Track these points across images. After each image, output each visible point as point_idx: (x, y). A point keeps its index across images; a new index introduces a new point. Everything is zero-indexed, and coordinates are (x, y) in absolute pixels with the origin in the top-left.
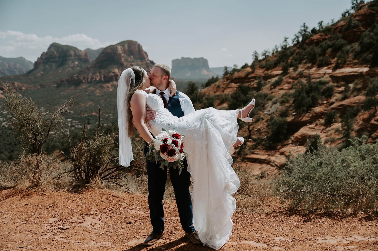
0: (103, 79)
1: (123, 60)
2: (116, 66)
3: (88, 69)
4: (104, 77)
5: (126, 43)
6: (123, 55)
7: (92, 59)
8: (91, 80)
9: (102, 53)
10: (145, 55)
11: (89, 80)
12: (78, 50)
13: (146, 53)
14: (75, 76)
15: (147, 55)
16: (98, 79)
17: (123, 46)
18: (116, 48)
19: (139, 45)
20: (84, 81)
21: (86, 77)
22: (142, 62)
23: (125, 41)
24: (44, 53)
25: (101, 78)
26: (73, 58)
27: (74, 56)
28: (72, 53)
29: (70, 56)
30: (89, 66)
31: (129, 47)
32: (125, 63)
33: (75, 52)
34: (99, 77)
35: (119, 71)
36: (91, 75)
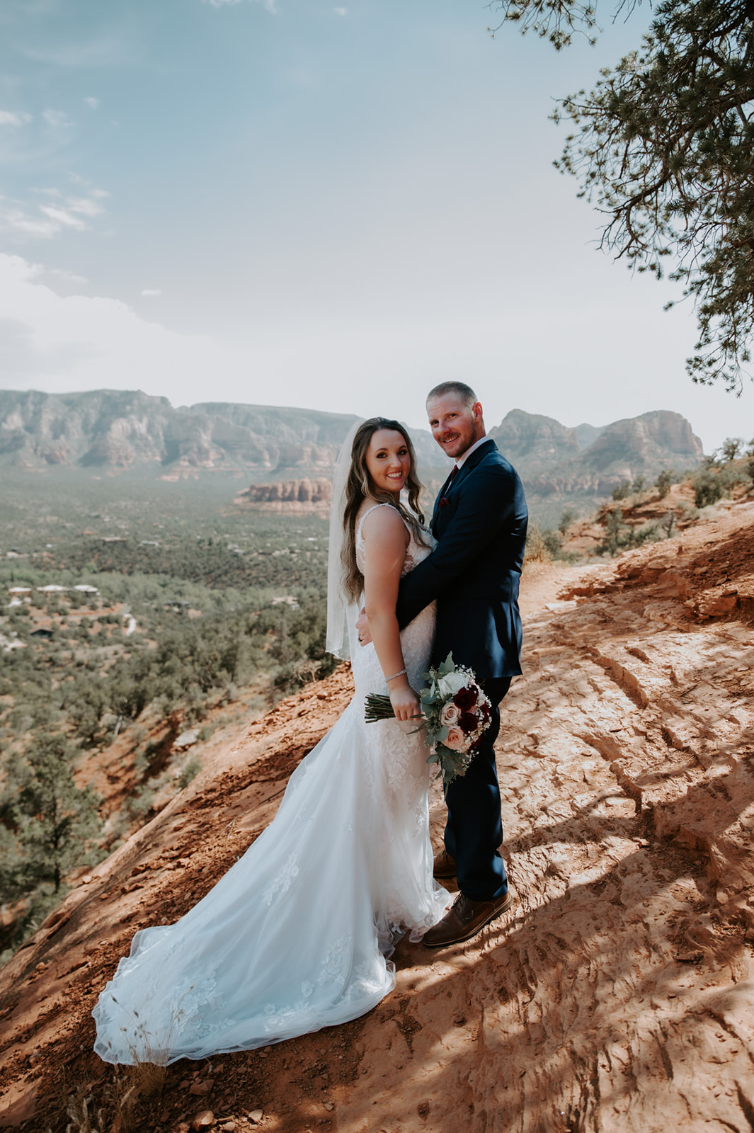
0: (596, 487)
1: (644, 451)
2: (628, 463)
3: (570, 464)
4: (599, 485)
5: (657, 416)
6: (645, 441)
7: (584, 446)
8: (573, 487)
9: (605, 434)
10: (695, 443)
11: (569, 488)
12: (559, 425)
13: (698, 440)
14: (543, 476)
15: (700, 445)
16: (586, 487)
17: (650, 421)
18: (634, 424)
19: (685, 421)
20: (557, 488)
21: (564, 481)
22: (686, 457)
23: (655, 412)
24: (495, 427)
25: (593, 484)
26: (547, 440)
27: (549, 438)
28: (546, 430)
29: (543, 437)
30: (573, 459)
31: (662, 425)
32: (647, 458)
33: (552, 429)
34: (589, 483)
35: (632, 473)
36: (574, 477)
